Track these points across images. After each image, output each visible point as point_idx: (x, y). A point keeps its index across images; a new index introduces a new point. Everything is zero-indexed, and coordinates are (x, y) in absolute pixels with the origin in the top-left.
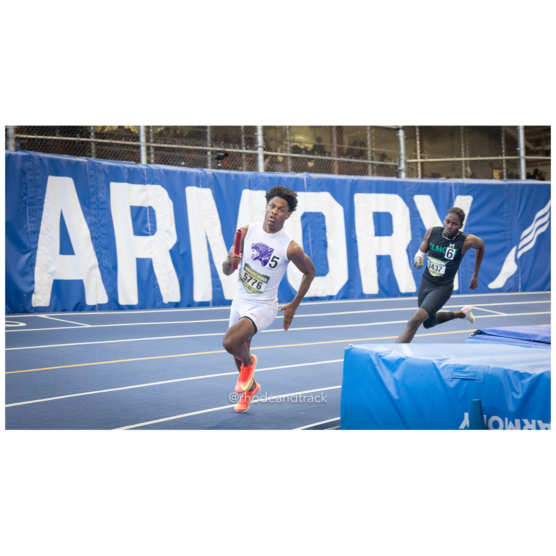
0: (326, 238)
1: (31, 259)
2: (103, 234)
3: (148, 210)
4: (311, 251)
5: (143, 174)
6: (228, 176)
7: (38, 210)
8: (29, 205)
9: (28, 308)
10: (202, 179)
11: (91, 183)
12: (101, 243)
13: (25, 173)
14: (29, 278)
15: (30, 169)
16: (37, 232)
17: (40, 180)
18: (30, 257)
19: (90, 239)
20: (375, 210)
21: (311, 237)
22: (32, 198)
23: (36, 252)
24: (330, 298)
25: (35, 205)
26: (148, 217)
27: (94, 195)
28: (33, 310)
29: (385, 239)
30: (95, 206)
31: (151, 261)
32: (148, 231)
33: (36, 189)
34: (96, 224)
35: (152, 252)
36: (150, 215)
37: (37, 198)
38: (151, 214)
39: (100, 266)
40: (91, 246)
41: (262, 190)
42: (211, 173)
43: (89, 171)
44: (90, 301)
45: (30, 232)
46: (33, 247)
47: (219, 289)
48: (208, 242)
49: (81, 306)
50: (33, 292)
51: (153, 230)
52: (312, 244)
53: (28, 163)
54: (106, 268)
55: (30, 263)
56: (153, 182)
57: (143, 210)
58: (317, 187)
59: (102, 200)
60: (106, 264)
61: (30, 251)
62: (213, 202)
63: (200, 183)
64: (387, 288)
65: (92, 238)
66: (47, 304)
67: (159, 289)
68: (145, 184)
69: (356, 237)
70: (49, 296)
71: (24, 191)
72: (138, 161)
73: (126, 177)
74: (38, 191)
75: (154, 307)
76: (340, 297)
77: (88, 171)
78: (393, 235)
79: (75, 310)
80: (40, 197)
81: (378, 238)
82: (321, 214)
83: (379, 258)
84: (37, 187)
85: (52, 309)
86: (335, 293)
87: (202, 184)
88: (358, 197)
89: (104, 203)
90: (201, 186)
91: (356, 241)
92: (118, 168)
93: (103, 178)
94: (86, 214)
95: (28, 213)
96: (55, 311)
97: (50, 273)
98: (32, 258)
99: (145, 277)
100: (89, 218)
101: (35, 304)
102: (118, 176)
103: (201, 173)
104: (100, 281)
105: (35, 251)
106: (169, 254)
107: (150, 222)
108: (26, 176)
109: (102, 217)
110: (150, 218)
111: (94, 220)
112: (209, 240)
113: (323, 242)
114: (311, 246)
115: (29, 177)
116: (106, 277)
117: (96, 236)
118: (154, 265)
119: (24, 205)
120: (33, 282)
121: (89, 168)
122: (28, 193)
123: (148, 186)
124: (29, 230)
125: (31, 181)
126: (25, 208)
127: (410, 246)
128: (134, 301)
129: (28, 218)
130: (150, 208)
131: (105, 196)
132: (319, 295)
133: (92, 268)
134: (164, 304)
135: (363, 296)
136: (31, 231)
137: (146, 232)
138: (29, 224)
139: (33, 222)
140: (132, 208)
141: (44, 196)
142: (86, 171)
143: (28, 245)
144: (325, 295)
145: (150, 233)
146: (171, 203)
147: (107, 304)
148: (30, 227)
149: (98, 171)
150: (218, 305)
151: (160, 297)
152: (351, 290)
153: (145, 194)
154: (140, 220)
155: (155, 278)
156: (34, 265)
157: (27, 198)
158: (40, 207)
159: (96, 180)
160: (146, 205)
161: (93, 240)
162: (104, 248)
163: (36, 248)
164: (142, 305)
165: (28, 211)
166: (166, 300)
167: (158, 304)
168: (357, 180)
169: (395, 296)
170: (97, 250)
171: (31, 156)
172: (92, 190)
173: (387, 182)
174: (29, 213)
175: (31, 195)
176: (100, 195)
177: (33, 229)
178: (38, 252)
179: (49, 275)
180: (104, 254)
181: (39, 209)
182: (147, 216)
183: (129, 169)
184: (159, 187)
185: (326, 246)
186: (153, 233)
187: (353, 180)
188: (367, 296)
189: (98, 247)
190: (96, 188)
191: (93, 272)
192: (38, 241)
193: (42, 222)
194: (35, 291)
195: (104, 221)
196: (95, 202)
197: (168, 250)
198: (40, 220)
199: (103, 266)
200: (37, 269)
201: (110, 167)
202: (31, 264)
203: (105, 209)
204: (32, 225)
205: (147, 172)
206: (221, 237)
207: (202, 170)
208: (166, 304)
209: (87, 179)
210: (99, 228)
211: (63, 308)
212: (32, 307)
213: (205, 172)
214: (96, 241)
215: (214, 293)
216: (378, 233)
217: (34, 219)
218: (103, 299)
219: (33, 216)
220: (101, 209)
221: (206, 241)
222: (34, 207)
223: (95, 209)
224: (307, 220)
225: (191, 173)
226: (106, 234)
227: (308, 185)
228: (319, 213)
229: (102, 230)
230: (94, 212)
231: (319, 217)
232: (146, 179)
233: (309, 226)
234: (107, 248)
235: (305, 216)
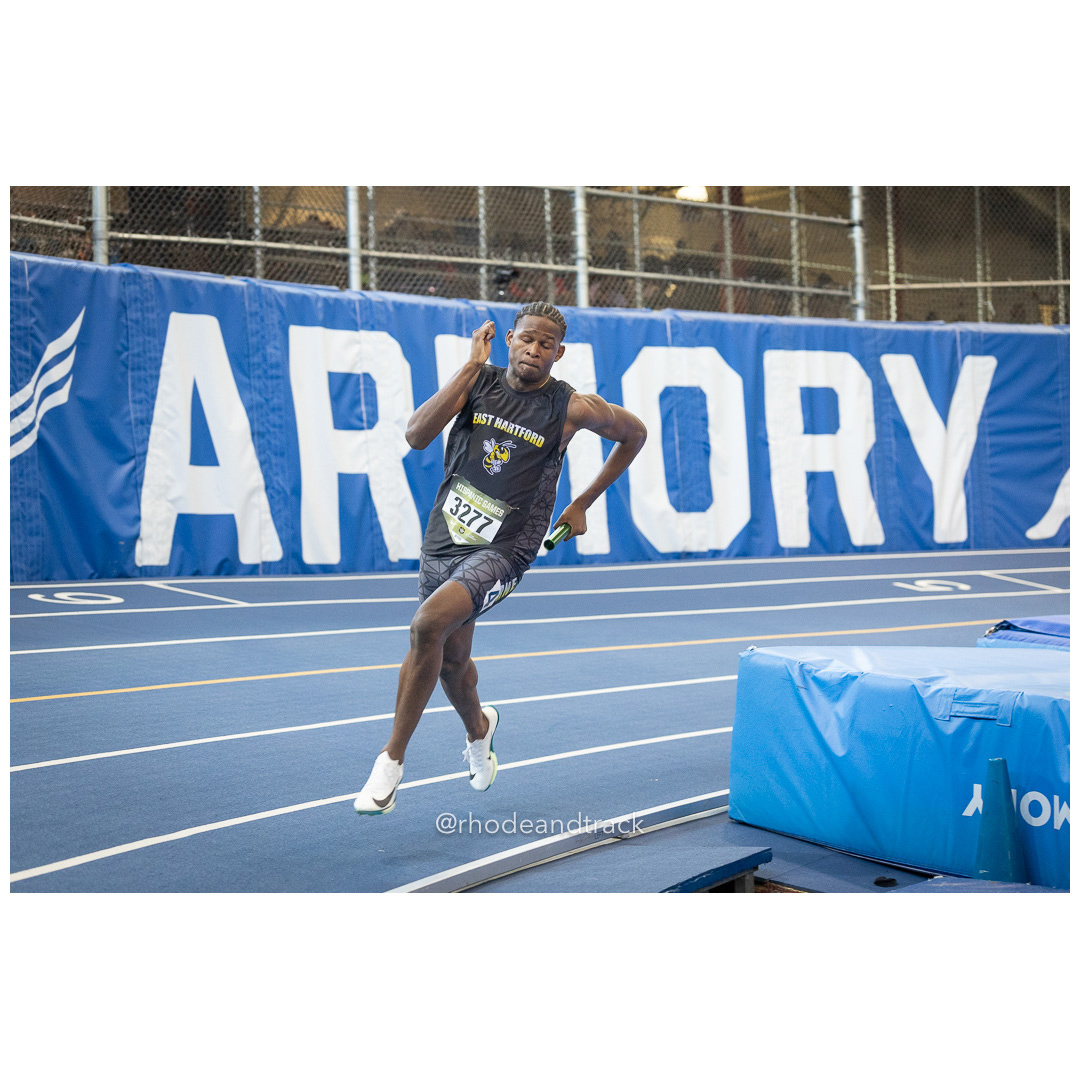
0: (708, 438)
1: (134, 475)
2: (274, 426)
3: (361, 380)
4: (678, 463)
5: (354, 310)
7: (148, 379)
8: (133, 370)
9: (127, 568)
10: (467, 321)
11: (252, 326)
12: (269, 443)
13: (125, 308)
14: (129, 511)
15: (136, 300)
16: (146, 422)
17: (153, 321)
18: (134, 469)
19: (249, 437)
20: (805, 384)
21: (679, 434)
22: (139, 355)
23: (145, 460)
24: (715, 554)
25: (145, 369)
26: (362, 393)
27: (258, 350)
28: (137, 573)
29: (823, 440)
30: (259, 372)
31: (365, 479)
32: (362, 420)
33: (147, 338)
34: (260, 406)
35: (368, 462)
36: (365, 390)
37: (148, 354)
38: (368, 387)
39: (267, 488)
40: (251, 450)
41: (583, 342)
42: (484, 309)
43: (250, 305)
44: (247, 556)
45: (133, 421)
46: (139, 450)
49: (229, 565)
50: (137, 537)
51: (371, 419)
52: (680, 449)
53: (133, 289)
54: (279, 493)
55: (133, 481)
56: (372, 327)
57: (353, 379)
58: (692, 337)
59: (274, 360)
60: (279, 484)
61: (133, 457)
63: (464, 327)
64: (825, 536)
65: (253, 434)
66: (165, 562)
67: (381, 534)
68: (357, 330)
69: (766, 436)
70: (168, 546)
71: (124, 341)
72: (344, 284)
73: (321, 316)
74: (149, 342)
75: (371, 568)
76: (735, 551)
77: (247, 304)
78: (840, 432)
79: (218, 573)
80: (153, 355)
81: (809, 437)
82: (698, 392)
83: (812, 477)
84: (149, 335)
85: (174, 571)
86: (724, 545)
87: (467, 330)
88: (773, 359)
89: (277, 366)
90: (465, 333)
91: (766, 444)
92: (305, 298)
93: (275, 317)
94: (242, 388)
95: (130, 384)
96: (179, 574)
97: (173, 502)
98: (138, 471)
99: (354, 510)
100: (248, 395)
101: (141, 561)
102: (303, 313)
103: (466, 310)
104: (268, 516)
105: (142, 458)
106: (401, 467)
107: (367, 404)
108: (128, 312)
109: (273, 393)
110: (365, 396)
111: (258, 398)
113: (702, 446)
114: (678, 453)
115: (133, 314)
116: (280, 511)
117: (262, 429)
118: (373, 488)
119: (123, 369)
120: (138, 518)
121: (250, 299)
122: (130, 346)
123: (364, 334)
124: (132, 416)
125: (137, 322)
126: (124, 375)
127: (873, 455)
128: (334, 556)
129: (130, 395)
130: (367, 376)
131: (279, 353)
132: (694, 548)
133: (252, 493)
134: (391, 563)
135: (779, 551)
136: (136, 419)
137: (357, 423)
138: (131, 404)
139: (140, 402)
140: (331, 375)
141: (161, 351)
142: (244, 303)
143: (129, 445)
144: (704, 549)
145: (365, 425)
146: (406, 367)
147: (281, 561)
148: (133, 411)
149: (267, 303)
151: (382, 548)
152: (757, 540)
153: (356, 349)
154: (346, 399)
155: (373, 514)
156: (141, 485)
157: (128, 356)
158: (154, 372)
159: (262, 320)
160: (358, 371)
161: (256, 436)
162: (276, 454)
163: (145, 453)
164: (347, 565)
165: (130, 381)
166: (394, 556)
167: (379, 563)
168: (771, 325)
169: (843, 552)
170: (263, 457)
171: (137, 275)
172: (253, 340)
173: (827, 329)
174: (133, 385)
175: (136, 351)
176: (270, 350)
177: (139, 414)
178: (149, 459)
179: (169, 505)
180: (276, 465)
181: (151, 376)
182: (359, 391)
183: (325, 300)
184: (384, 336)
185: (707, 453)
186: (371, 425)
187: (762, 325)
188: (787, 552)
189: (264, 451)
190: (263, 337)
191: (255, 499)
192: (148, 439)
193: (158, 402)
194: (143, 534)
195: (276, 401)
196: (259, 365)
197: (400, 459)
198: (154, 397)
199: (273, 488)
200: (146, 492)
201: (289, 296)
202: (135, 482)
203: (278, 377)
204: (138, 407)
205: (360, 306)
207: (467, 303)
208: (395, 563)
209: (245, 319)
210: (267, 415)
211: (195, 569)
212: (136, 566)
213: (474, 307)
214: (262, 441)
216: (811, 428)
217: (143, 395)
218: (274, 552)
219: (140, 390)
220: (272, 377)
222: (142, 373)
223: (259, 377)
224: (671, 402)
225: (446, 309)
226: (280, 426)
227: (674, 334)
228: (695, 388)
229: (273, 418)
230: (257, 383)
231: (695, 395)
232: (359, 320)
233: (675, 413)
234: (282, 454)
235: (667, 394)
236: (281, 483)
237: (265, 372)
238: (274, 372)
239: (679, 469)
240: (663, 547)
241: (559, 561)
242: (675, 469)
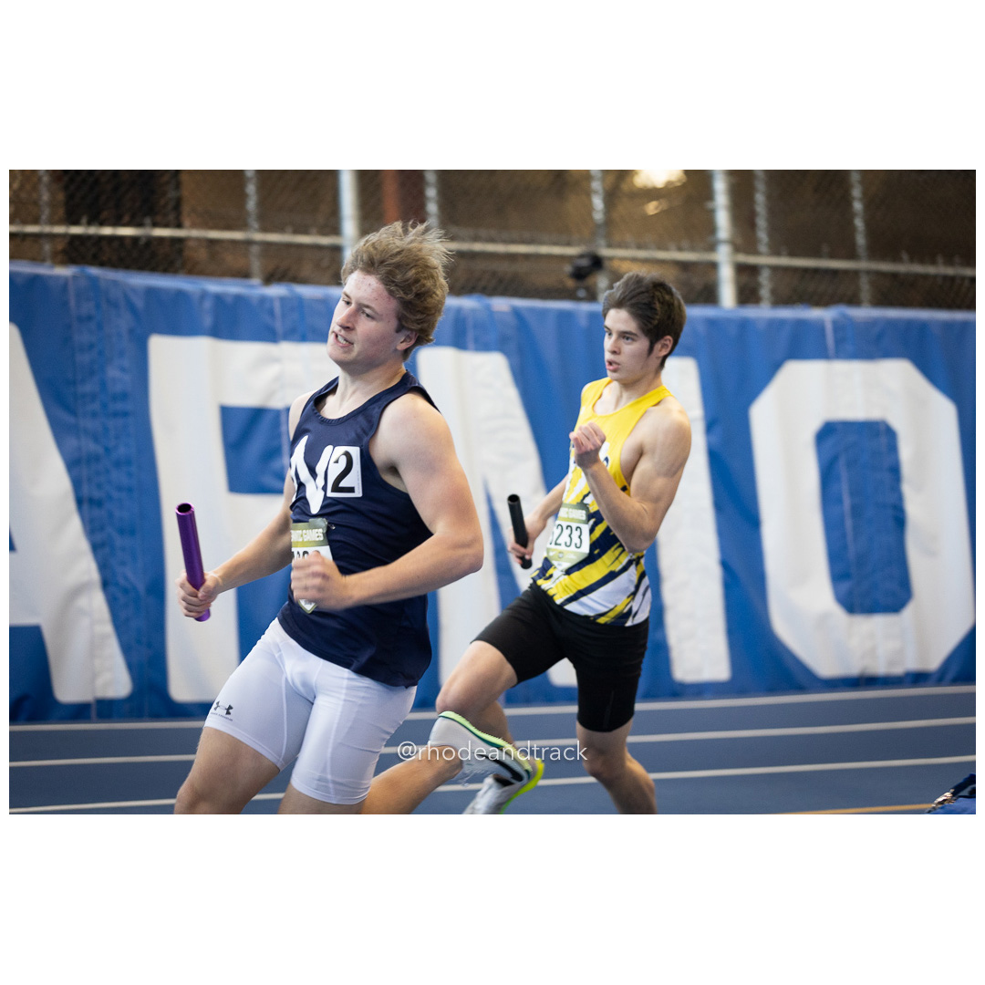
0: (901, 499)
2: (120, 489)
4: (850, 537)
5: (271, 313)
6: (565, 316)
10: (476, 326)
11: (83, 337)
12: (111, 515)
19: (72, 505)
21: (853, 494)
24: (918, 678)
26: (284, 438)
27: (92, 373)
30: (96, 406)
34: (95, 459)
39: (105, 584)
40: (75, 526)
41: (681, 356)
42: (507, 310)
43: (78, 305)
44: (69, 691)
48: (493, 512)
49: (34, 704)
52: (853, 515)
54: (126, 591)
56: (303, 337)
57: (267, 418)
58: (870, 345)
59: (118, 388)
60: (126, 578)
62: (512, 394)
63: (470, 335)
65: (80, 502)
68: (275, 342)
73: (208, 321)
76: (950, 675)
77: (72, 303)
82: (883, 427)
87: (476, 340)
89: (124, 396)
90: (471, 344)
92: (180, 294)
93: (124, 322)
94: (60, 431)
100: (72, 442)
102: (178, 318)
103: (473, 311)
104: (108, 628)
109: (117, 438)
111: (91, 447)
112: (497, 506)
113: (891, 512)
114: (849, 523)
116: (128, 620)
117: (97, 494)
121: (79, 296)
123: (287, 349)
131: (127, 378)
132: (880, 668)
133: (78, 591)
137: (275, 484)
140: (227, 413)
142: (65, 304)
144: (898, 670)
147: (129, 698)
149: (108, 301)
150: (527, 701)
153: (272, 371)
154: (255, 448)
159: (100, 327)
160: (276, 403)
161: (86, 506)
162: (122, 532)
170: (99, 537)
176: (112, 372)
180: (123, 548)
182: (279, 435)
183: (219, 298)
185: (899, 520)
189: (102, 528)
190: (101, 353)
191: (82, 602)
195: (122, 451)
196: (93, 397)
199: (117, 584)
201: (151, 292)
203: (125, 414)
205: (282, 306)
207: (479, 301)
209: (70, 326)
210: (107, 472)
213: (488, 308)
214: (97, 512)
218: (116, 681)
220: (116, 414)
223: (94, 415)
226: (130, 490)
227: (839, 342)
228: (878, 423)
229: (118, 476)
230: (89, 424)
231: (878, 434)
232: (279, 326)
233: (842, 462)
234: (132, 532)
235: (830, 435)
236: (130, 574)
237: (104, 406)
238: (119, 406)
239: (851, 547)
240: (825, 667)
242: (845, 547)
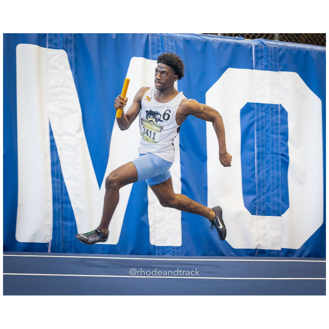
0: (287, 151)
21: (258, 146)
24: (288, 253)
47: (69, 224)
48: (52, 141)
52: (258, 158)
58: (275, 62)
62: (69, 73)
76: (306, 253)
86: (297, 245)
112: (56, 137)
113: (280, 157)
114: (256, 162)
144: (277, 248)
150: (64, 251)
206: (82, 135)
215: (55, 229)
221: (48, 138)
224: (252, 117)
227: (258, 59)
228: (277, 105)
231: (277, 112)
239: (256, 175)
241: (130, 249)
242: (253, 176)
